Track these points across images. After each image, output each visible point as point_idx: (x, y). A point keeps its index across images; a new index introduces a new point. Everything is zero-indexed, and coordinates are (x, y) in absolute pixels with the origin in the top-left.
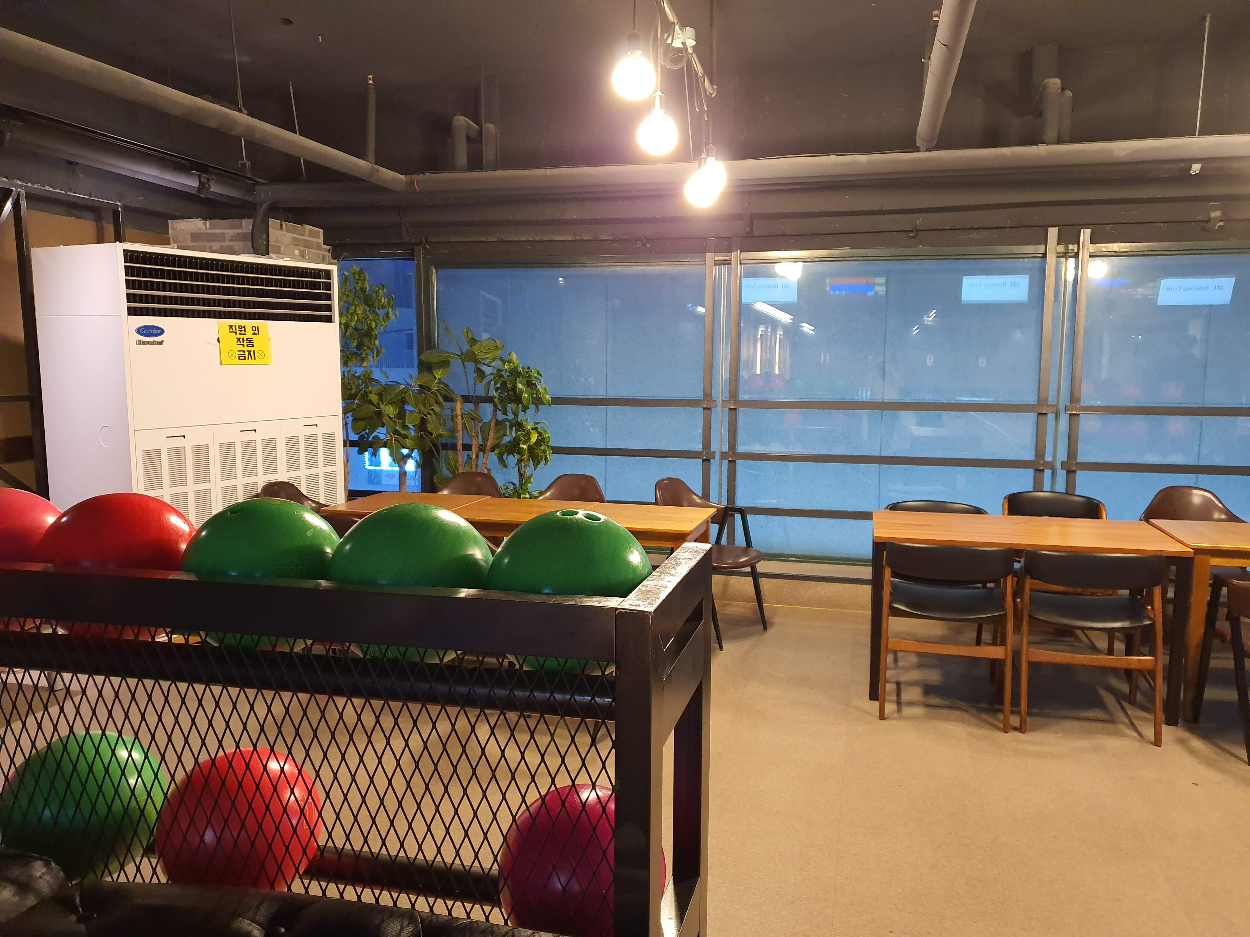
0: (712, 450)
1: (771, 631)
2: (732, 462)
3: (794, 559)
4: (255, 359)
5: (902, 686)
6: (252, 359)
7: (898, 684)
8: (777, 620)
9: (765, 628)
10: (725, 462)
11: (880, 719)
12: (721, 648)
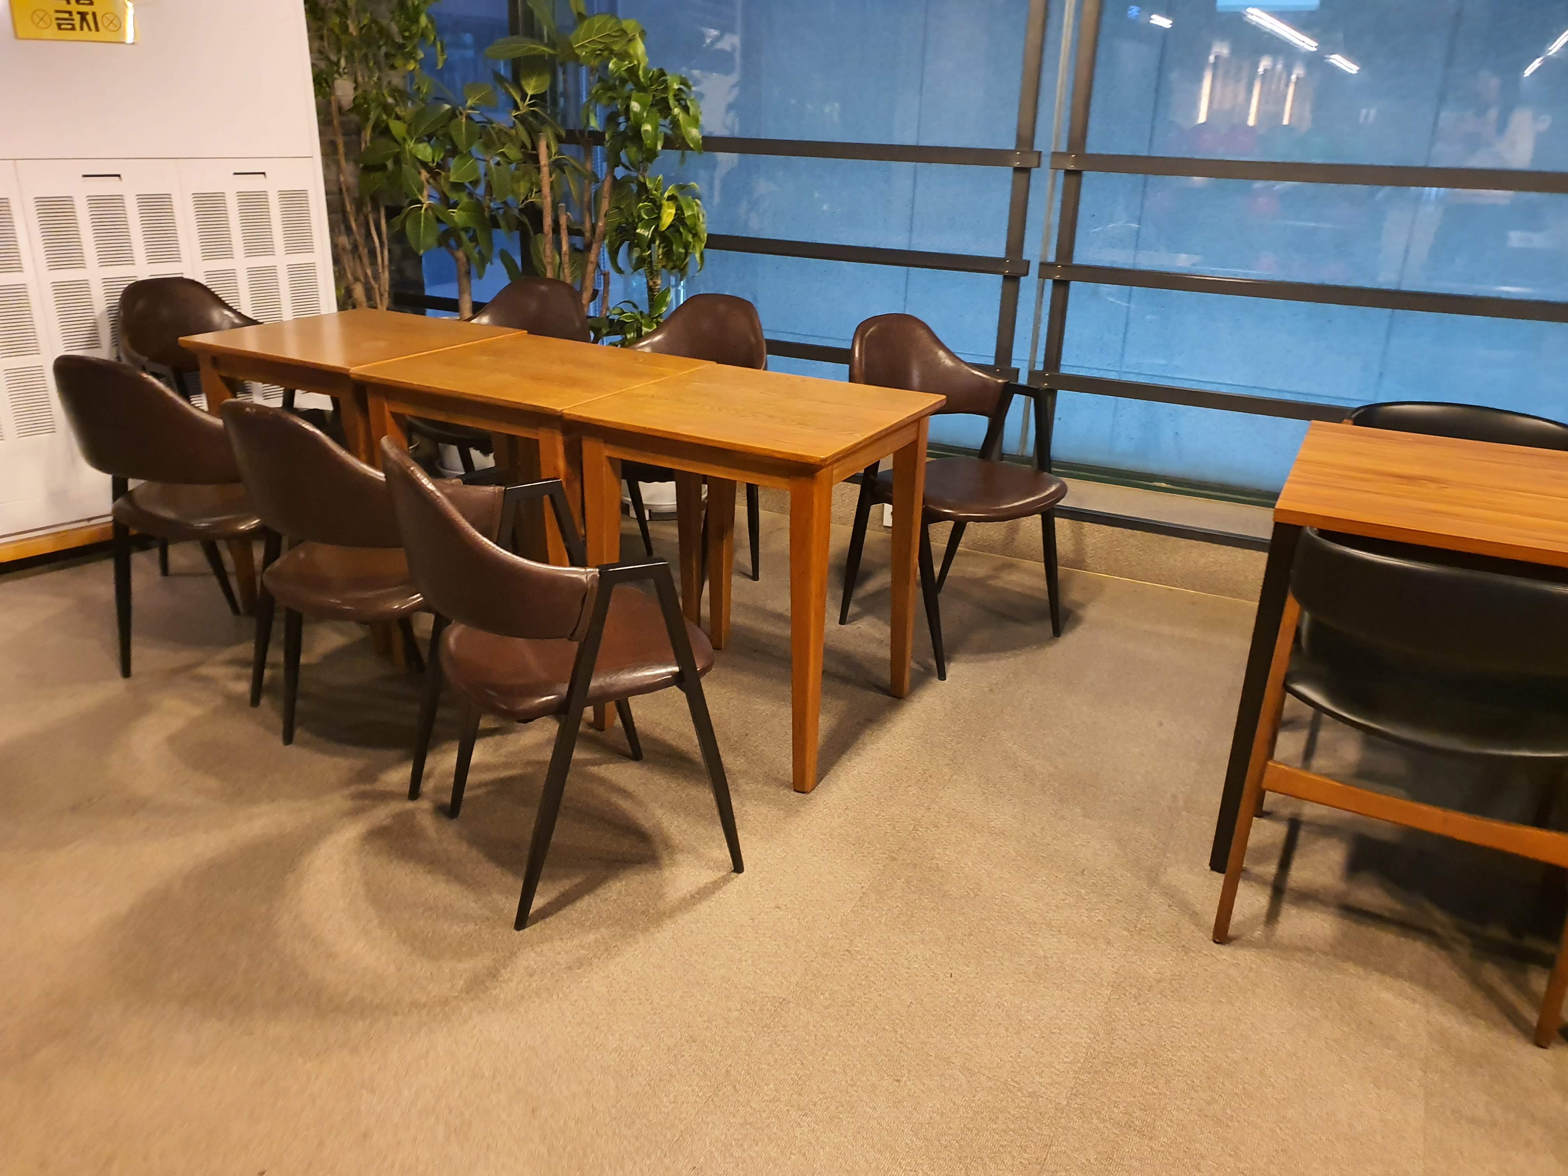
0: (1025, 257)
1: (1070, 640)
2: (1061, 286)
3: (1164, 485)
4: (97, 29)
5: (1302, 834)
6: (90, 29)
7: (1295, 825)
8: (1092, 613)
9: (1057, 632)
10: (1049, 283)
11: (1215, 942)
12: (942, 676)
